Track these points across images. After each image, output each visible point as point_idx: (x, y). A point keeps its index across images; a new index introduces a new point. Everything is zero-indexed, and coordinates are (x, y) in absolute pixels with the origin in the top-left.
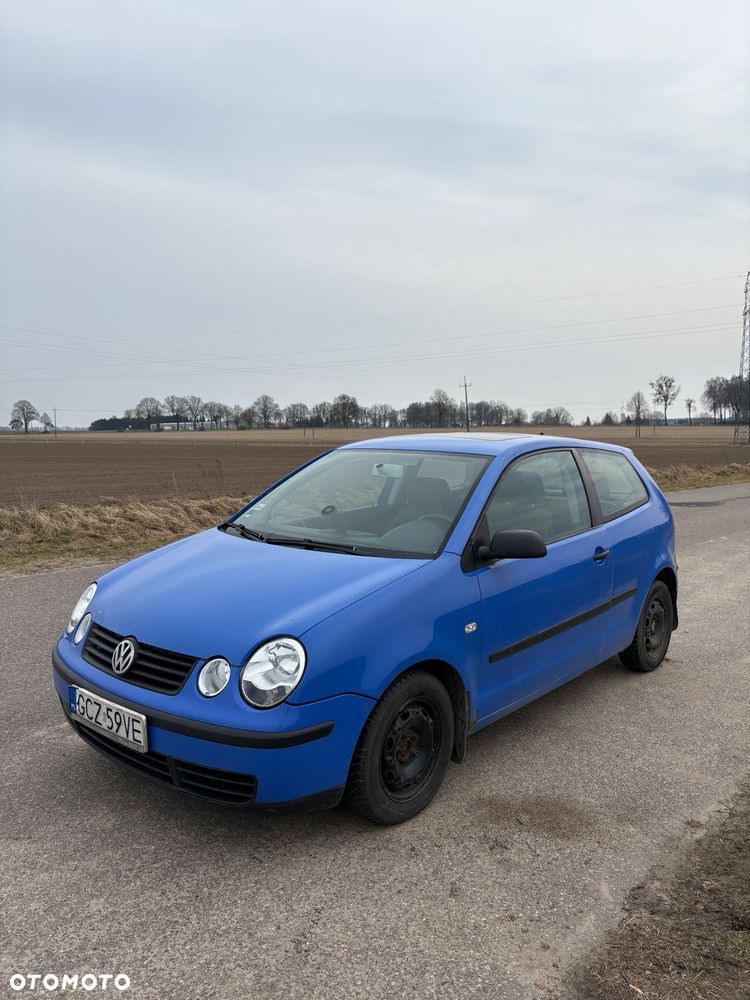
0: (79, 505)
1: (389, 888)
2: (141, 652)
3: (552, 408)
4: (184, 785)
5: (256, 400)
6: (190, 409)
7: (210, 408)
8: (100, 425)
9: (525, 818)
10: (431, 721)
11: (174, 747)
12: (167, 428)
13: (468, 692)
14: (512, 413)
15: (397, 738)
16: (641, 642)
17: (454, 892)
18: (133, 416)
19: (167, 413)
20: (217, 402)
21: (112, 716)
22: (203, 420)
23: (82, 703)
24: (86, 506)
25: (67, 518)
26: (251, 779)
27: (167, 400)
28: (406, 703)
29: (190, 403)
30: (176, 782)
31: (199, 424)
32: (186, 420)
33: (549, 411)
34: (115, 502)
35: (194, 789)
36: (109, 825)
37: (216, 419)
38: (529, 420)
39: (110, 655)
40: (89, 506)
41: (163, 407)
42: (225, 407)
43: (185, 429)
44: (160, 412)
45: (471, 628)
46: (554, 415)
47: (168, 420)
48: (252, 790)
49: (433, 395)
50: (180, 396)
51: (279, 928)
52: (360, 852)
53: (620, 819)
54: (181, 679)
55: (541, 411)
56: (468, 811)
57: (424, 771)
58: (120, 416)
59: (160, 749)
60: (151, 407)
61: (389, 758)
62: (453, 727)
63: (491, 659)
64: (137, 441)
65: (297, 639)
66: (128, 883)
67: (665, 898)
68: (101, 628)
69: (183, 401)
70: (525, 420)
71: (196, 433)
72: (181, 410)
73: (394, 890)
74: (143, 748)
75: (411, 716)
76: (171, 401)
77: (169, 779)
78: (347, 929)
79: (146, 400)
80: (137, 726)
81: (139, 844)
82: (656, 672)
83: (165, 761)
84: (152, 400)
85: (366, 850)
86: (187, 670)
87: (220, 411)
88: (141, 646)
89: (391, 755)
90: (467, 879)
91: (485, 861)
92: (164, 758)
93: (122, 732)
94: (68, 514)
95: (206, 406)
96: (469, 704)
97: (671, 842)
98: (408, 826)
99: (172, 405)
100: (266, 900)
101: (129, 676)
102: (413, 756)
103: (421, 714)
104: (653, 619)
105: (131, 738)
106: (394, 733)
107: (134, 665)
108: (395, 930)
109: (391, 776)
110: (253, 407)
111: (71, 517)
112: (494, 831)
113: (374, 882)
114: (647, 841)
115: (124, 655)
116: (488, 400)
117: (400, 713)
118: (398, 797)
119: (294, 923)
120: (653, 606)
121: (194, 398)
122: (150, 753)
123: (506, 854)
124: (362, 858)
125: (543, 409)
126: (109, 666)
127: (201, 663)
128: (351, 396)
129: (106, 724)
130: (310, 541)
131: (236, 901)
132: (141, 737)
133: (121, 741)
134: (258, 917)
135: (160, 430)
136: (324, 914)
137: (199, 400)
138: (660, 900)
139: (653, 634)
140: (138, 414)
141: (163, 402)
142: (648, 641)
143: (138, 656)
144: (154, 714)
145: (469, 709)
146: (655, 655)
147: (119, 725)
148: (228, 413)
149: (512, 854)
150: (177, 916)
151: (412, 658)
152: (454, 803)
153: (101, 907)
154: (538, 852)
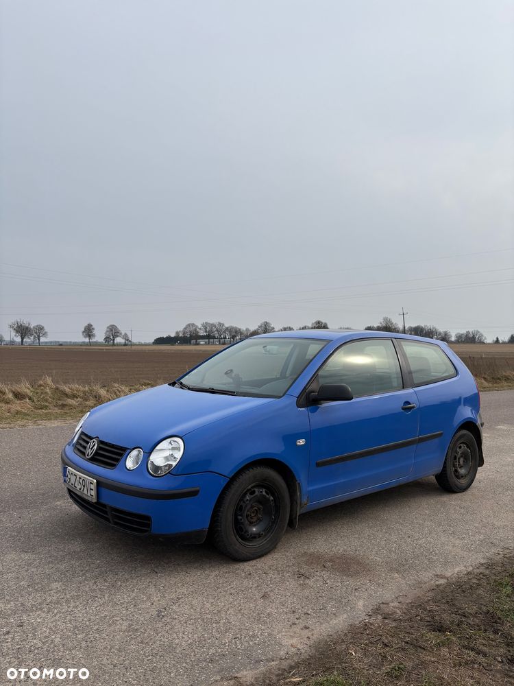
0: (126, 386)
1: (226, 591)
2: (101, 445)
3: (470, 330)
4: (116, 523)
5: (259, 324)
6: (217, 330)
7: (229, 330)
8: (160, 341)
9: (329, 564)
10: (272, 498)
11: (111, 500)
12: (202, 343)
13: (299, 484)
14: (440, 334)
15: (246, 506)
16: (451, 470)
17: (265, 597)
18: (181, 335)
19: (202, 333)
20: (234, 326)
21: (81, 482)
22: (225, 338)
23: (69, 476)
24: (131, 386)
25: (118, 393)
26: (148, 518)
27: (203, 325)
28: (253, 485)
29: (218, 327)
30: (111, 520)
31: (222, 341)
32: (214, 338)
33: (468, 332)
34: (149, 384)
35: (121, 525)
36: (79, 549)
37: (233, 337)
38: (453, 339)
39: (85, 448)
40: (132, 386)
41: (200, 329)
42: (240, 329)
43: (213, 344)
44: (198, 332)
45: (302, 442)
46: (471, 336)
47: (203, 337)
48: (149, 526)
49: (382, 321)
50: (211, 322)
51: (152, 604)
52: (217, 572)
53: (391, 570)
54: (118, 460)
55: (462, 332)
56: (294, 558)
57: (267, 530)
58: (173, 335)
59: (103, 501)
60: (192, 329)
61: (240, 517)
62: (289, 505)
63: (318, 465)
64: (182, 351)
65: (181, 438)
66: (78, 576)
67: (398, 611)
68: (86, 435)
69: (213, 325)
70: (450, 339)
71: (220, 346)
72: (211, 331)
73: (229, 593)
74: (94, 500)
75: (257, 493)
76: (205, 326)
77: (107, 520)
78: (192, 608)
79: (189, 325)
80: (92, 487)
81: (92, 559)
82: (464, 493)
83: (106, 508)
84: (193, 325)
85: (221, 572)
86: (121, 455)
87: (236, 332)
88: (101, 442)
89: (241, 515)
90: (276, 591)
91: (292, 584)
92: (105, 506)
93: (85, 492)
94: (118, 390)
95: (227, 328)
96: (300, 493)
97: (419, 584)
98: (253, 563)
99: (206, 328)
100: (152, 590)
101: (93, 459)
102: (259, 520)
103: (264, 493)
104: (461, 456)
105: (89, 494)
106: (244, 502)
107: (96, 453)
108: (219, 612)
109: (241, 529)
110: (258, 329)
111: (120, 392)
112: (305, 569)
113: (218, 588)
114: (403, 582)
115: (93, 447)
116: (423, 325)
117: (248, 490)
118: (246, 543)
119: (163, 602)
120: (460, 447)
121: (220, 324)
122: (98, 503)
123: (307, 581)
124: (216, 576)
125: (463, 331)
126: (84, 454)
127: (129, 451)
128: (324, 321)
129: (78, 487)
130: (213, 389)
131: (134, 590)
132: (93, 493)
133: (84, 496)
134: (143, 598)
135: (197, 344)
136: (181, 600)
137: (223, 325)
138: (395, 612)
139: (461, 467)
140: (184, 333)
141: (200, 326)
142: (456, 471)
143: (99, 448)
144: (101, 479)
145: (300, 495)
146: (464, 482)
147: (84, 486)
148: (241, 333)
149: (310, 582)
150: (98, 594)
151: (254, 456)
152: (287, 554)
153: (58, 586)
154: (328, 581)
